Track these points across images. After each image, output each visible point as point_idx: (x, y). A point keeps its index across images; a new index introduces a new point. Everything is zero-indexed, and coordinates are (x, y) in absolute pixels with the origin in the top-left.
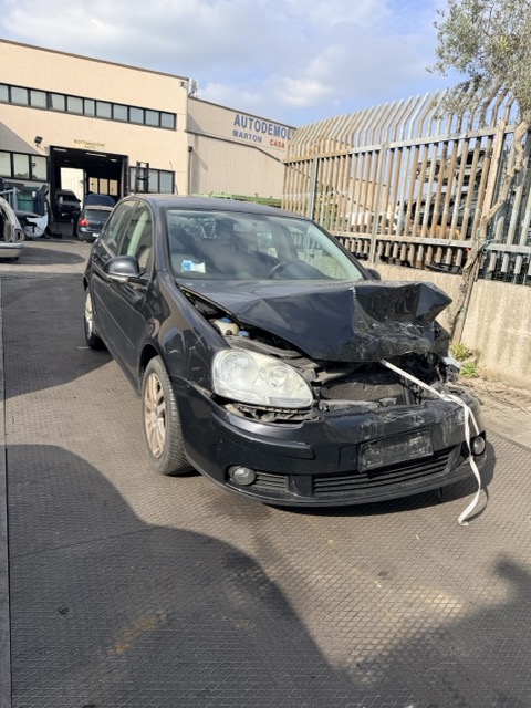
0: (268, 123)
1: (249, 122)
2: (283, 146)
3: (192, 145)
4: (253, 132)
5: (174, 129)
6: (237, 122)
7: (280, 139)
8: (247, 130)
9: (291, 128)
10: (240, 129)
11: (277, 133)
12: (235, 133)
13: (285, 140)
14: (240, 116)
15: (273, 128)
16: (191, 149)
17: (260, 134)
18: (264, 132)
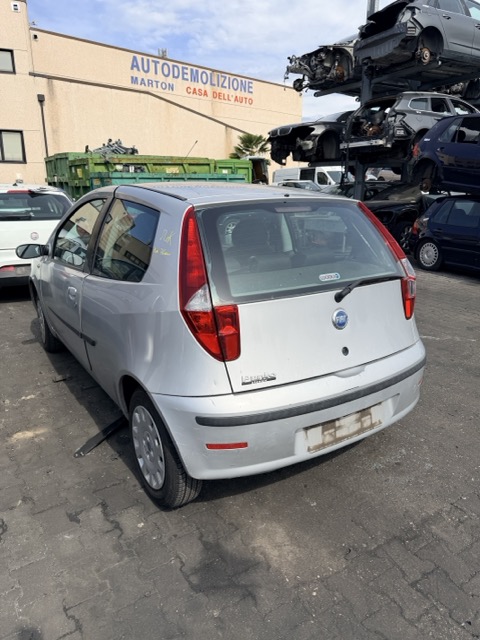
0: (180, 66)
1: (152, 65)
2: (206, 94)
3: (44, 91)
4: (160, 78)
5: (14, 72)
6: (134, 65)
7: (199, 86)
8: (151, 75)
9: (214, 71)
10: (140, 75)
11: (195, 78)
12: (134, 80)
13: (208, 87)
14: (139, 57)
15: (188, 71)
16: (41, 99)
17: (170, 80)
18: (177, 77)
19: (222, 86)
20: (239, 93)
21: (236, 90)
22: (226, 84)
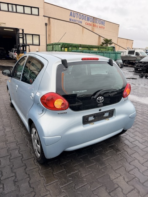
0: (84, 15)
3: (47, 22)
4: (78, 19)
5: (38, 15)
6: (71, 15)
8: (75, 18)
9: (94, 18)
12: (70, 19)
13: (92, 23)
17: (81, 20)
18: (83, 19)
19: (96, 23)
20: (101, 25)
21: (100, 24)
22: (97, 22)
